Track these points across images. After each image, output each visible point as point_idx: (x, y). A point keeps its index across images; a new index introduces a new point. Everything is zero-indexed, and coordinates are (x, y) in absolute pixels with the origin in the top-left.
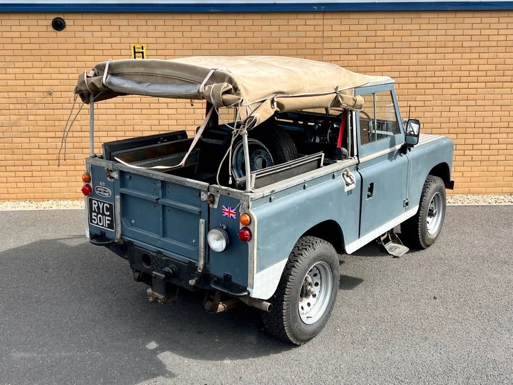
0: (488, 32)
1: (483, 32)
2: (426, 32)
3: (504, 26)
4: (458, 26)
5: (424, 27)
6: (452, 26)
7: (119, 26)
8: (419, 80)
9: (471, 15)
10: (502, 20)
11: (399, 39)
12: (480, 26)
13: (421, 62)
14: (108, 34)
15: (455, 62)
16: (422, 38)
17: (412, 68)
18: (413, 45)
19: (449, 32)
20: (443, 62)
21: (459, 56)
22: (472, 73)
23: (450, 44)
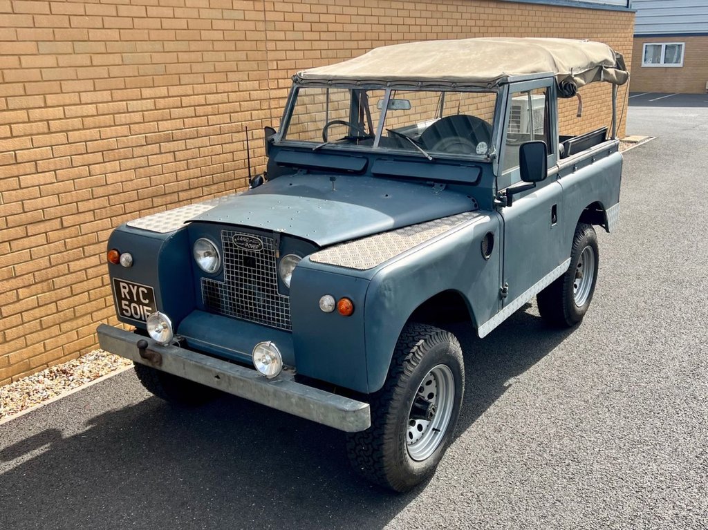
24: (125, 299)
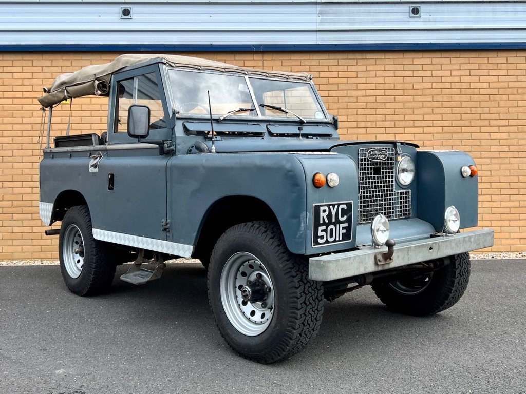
0: (440, 73)
1: (435, 73)
2: (373, 74)
3: (457, 67)
4: (406, 67)
5: (370, 68)
6: (401, 67)
7: (42, 66)
8: (369, 124)
9: (420, 55)
10: (454, 61)
11: (344, 80)
12: (431, 67)
13: (370, 106)
14: (29, 75)
15: (407, 105)
16: (369, 80)
17: (360, 112)
18: (360, 87)
19: (398, 74)
20: (393, 105)
21: (410, 98)
22: (426, 117)
23: (400, 86)
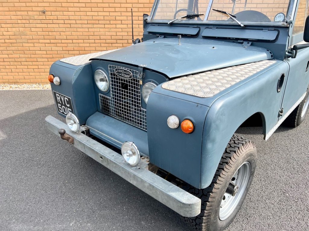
24: (59, 103)
